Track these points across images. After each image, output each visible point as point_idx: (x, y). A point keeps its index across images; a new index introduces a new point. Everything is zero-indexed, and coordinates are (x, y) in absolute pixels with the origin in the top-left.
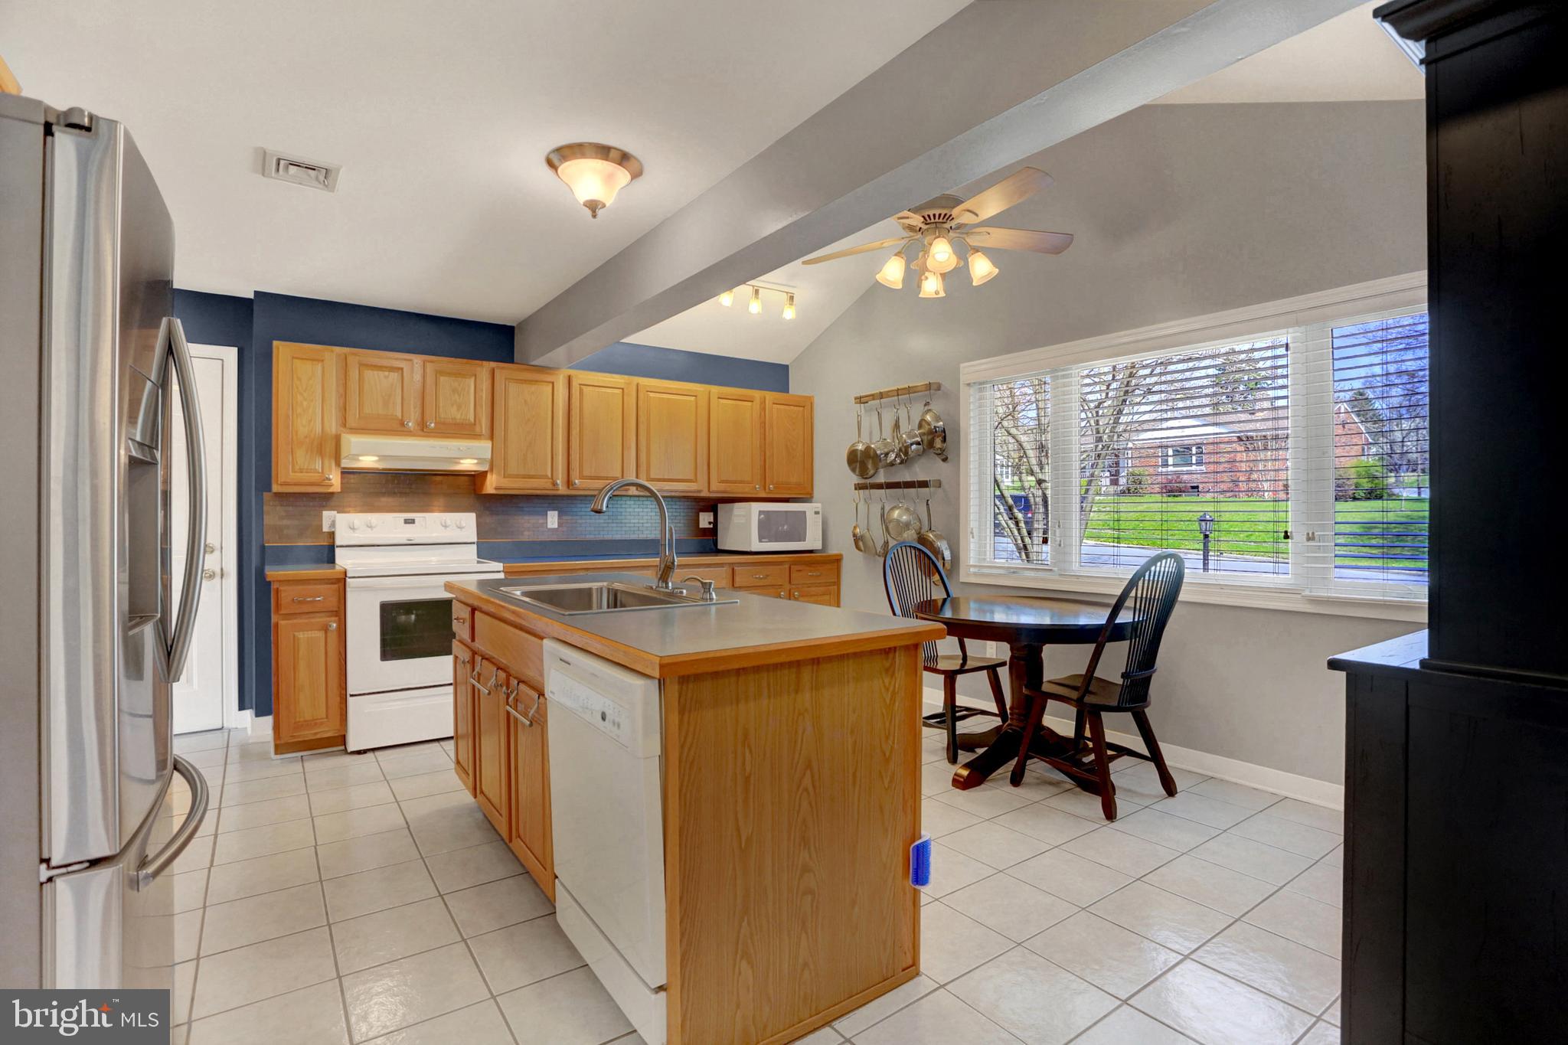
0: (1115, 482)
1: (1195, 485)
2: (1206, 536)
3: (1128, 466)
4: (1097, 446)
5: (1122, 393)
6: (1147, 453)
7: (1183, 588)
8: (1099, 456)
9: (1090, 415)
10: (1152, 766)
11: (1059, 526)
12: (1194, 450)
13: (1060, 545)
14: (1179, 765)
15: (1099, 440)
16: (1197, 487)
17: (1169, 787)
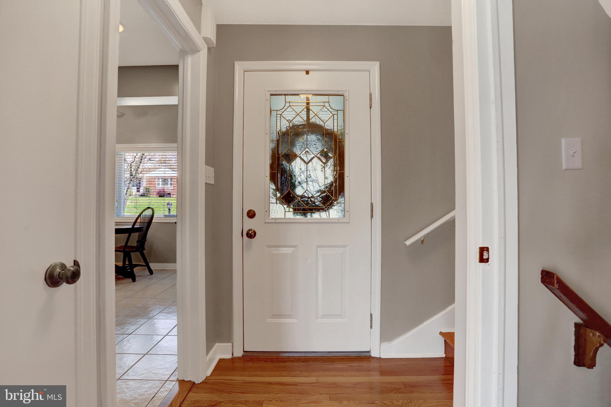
0: (138, 191)
1: (169, 193)
2: (169, 209)
3: (144, 184)
4: (130, 177)
5: (140, 160)
6: (151, 181)
7: (154, 218)
8: (131, 180)
9: (128, 165)
10: (146, 268)
11: (117, 202)
12: (169, 180)
13: (117, 208)
14: (155, 269)
15: (131, 175)
16: (170, 194)
17: (151, 272)
